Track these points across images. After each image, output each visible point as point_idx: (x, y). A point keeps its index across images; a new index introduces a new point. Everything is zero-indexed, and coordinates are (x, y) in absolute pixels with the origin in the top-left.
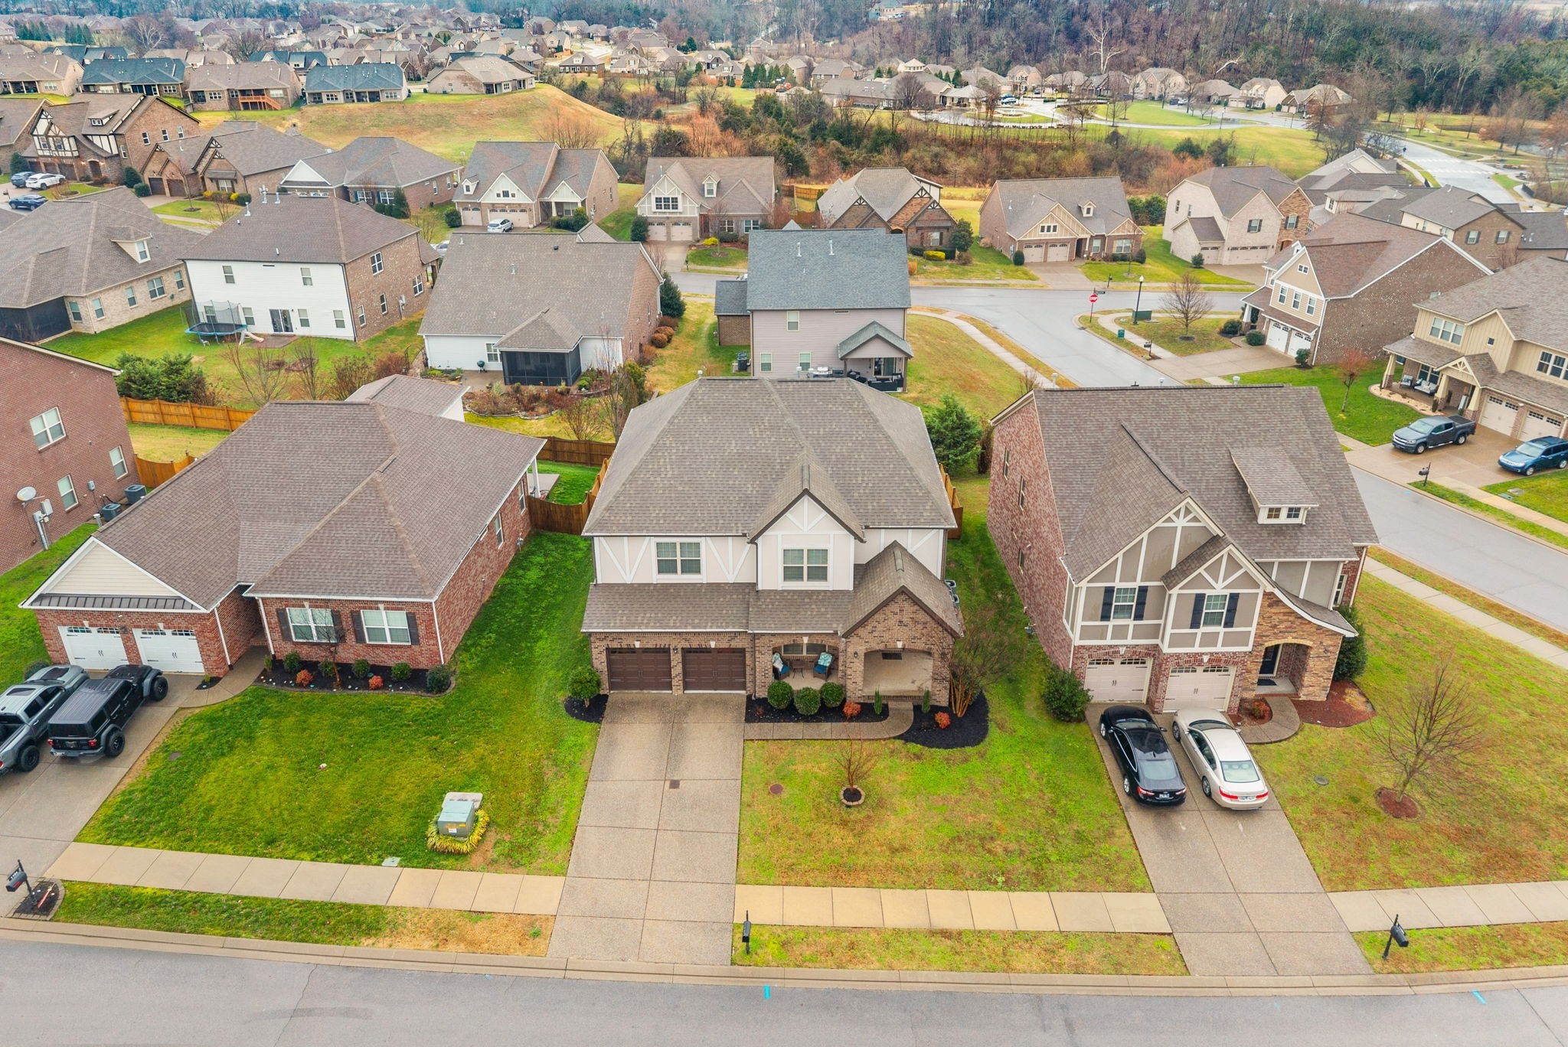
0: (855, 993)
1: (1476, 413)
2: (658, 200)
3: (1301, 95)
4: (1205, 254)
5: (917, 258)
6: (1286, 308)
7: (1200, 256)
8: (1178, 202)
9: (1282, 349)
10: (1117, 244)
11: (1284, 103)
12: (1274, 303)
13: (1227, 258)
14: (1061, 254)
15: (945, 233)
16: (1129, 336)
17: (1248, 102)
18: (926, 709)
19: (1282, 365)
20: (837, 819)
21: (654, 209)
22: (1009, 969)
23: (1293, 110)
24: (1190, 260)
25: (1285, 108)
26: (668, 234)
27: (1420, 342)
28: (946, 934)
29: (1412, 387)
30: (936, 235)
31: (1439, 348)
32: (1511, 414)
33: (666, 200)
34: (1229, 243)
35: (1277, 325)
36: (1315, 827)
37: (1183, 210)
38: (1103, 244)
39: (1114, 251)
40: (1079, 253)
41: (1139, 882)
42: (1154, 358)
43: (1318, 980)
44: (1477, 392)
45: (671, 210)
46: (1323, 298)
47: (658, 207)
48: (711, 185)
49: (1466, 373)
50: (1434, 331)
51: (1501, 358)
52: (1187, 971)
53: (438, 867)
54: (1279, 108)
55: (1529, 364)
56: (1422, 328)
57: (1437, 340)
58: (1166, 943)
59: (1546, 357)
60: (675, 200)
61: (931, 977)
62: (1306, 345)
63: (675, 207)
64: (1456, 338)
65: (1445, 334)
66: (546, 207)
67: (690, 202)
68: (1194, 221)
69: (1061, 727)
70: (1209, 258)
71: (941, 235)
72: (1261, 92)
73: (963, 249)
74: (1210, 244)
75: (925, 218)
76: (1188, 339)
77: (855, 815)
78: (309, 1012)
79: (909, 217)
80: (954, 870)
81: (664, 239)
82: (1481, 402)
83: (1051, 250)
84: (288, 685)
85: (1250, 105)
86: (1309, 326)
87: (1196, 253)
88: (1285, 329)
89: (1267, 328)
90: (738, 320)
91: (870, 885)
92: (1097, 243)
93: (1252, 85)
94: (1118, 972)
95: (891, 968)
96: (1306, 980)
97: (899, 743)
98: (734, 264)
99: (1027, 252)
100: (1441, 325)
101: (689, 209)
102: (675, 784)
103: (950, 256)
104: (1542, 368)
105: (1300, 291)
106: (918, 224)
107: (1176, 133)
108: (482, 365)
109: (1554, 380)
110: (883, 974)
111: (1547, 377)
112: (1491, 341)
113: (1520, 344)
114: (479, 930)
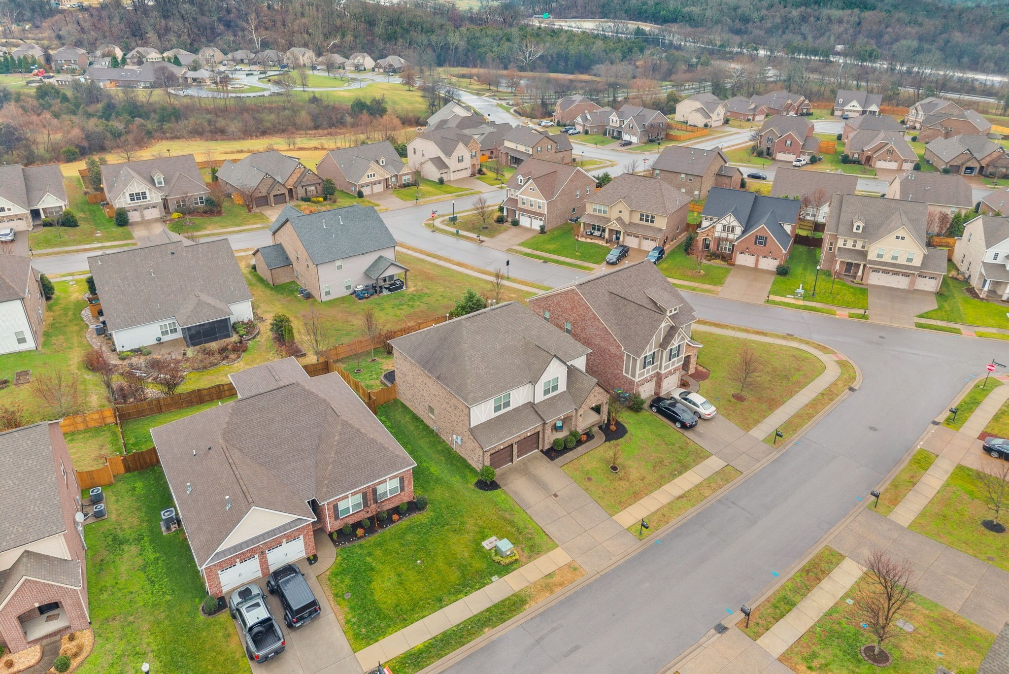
0: (679, 528)
1: (624, 241)
2: (131, 195)
3: (383, 62)
4: (443, 176)
5: (307, 203)
6: (527, 207)
7: (442, 178)
8: (415, 149)
9: (529, 226)
10: (404, 178)
11: (376, 66)
12: (520, 205)
13: (453, 177)
14: (379, 188)
15: (318, 186)
16: (461, 232)
17: (356, 67)
18: (604, 427)
19: (535, 234)
20: (617, 479)
21: (129, 201)
22: (705, 497)
23: (381, 70)
24: (437, 181)
25: (376, 70)
26: (142, 216)
27: (590, 215)
28: (681, 497)
29: (592, 234)
30: (313, 188)
31: (599, 217)
32: (637, 240)
33: (137, 194)
34: (452, 169)
35: (523, 215)
36: (729, 415)
37: (418, 153)
38: (397, 179)
39: (403, 182)
40: (387, 186)
41: (707, 454)
42: (482, 241)
43: (768, 457)
44: (622, 233)
45: (142, 200)
46: (545, 202)
47: (132, 200)
48: (159, 179)
49: (616, 226)
50: (595, 210)
51: (626, 218)
52: (742, 473)
53: (513, 570)
54: (373, 70)
55: (636, 219)
56: (589, 210)
57: (597, 214)
58: (729, 468)
59: (642, 215)
60: (143, 193)
61: (691, 512)
62: (542, 223)
63: (145, 198)
64: (605, 212)
65: (600, 211)
66: (35, 214)
67: (155, 193)
68: (432, 159)
69: (640, 414)
70: (445, 178)
71: (316, 188)
72: (361, 61)
73: (332, 194)
74: (444, 171)
75: (305, 179)
76: (486, 228)
77: (621, 474)
78: (542, 638)
79: (295, 180)
80: (662, 477)
81: (139, 219)
82: (624, 237)
83: (374, 187)
84: (353, 540)
85: (358, 68)
86: (541, 215)
87: (439, 176)
88: (528, 216)
89: (519, 217)
90: (283, 268)
91: (647, 495)
92: (394, 179)
93: (356, 57)
94: (729, 482)
95: (679, 515)
96: (765, 459)
97: (607, 443)
98: (205, 228)
99: (362, 189)
100: (597, 207)
101: (155, 197)
102: (556, 495)
103: (325, 199)
104: (641, 219)
105: (533, 199)
106: (303, 184)
107: (342, 93)
108: (159, 339)
109: (647, 223)
110: (679, 518)
111: (644, 223)
112: (620, 212)
113: (631, 211)
114: (556, 579)
